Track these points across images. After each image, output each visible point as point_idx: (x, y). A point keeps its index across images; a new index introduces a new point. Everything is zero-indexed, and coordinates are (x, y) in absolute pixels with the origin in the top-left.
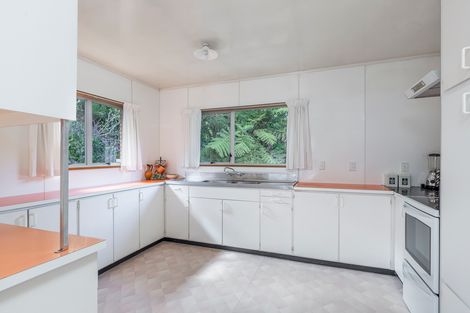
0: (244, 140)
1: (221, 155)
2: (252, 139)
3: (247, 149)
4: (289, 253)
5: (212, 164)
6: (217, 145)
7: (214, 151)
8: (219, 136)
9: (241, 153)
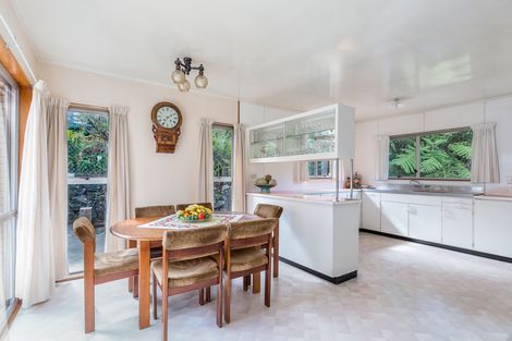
0: (434, 155)
1: (407, 171)
2: (444, 154)
3: (438, 165)
4: (470, 248)
5: (399, 177)
6: (402, 161)
7: (399, 167)
8: (404, 152)
9: (430, 169)
